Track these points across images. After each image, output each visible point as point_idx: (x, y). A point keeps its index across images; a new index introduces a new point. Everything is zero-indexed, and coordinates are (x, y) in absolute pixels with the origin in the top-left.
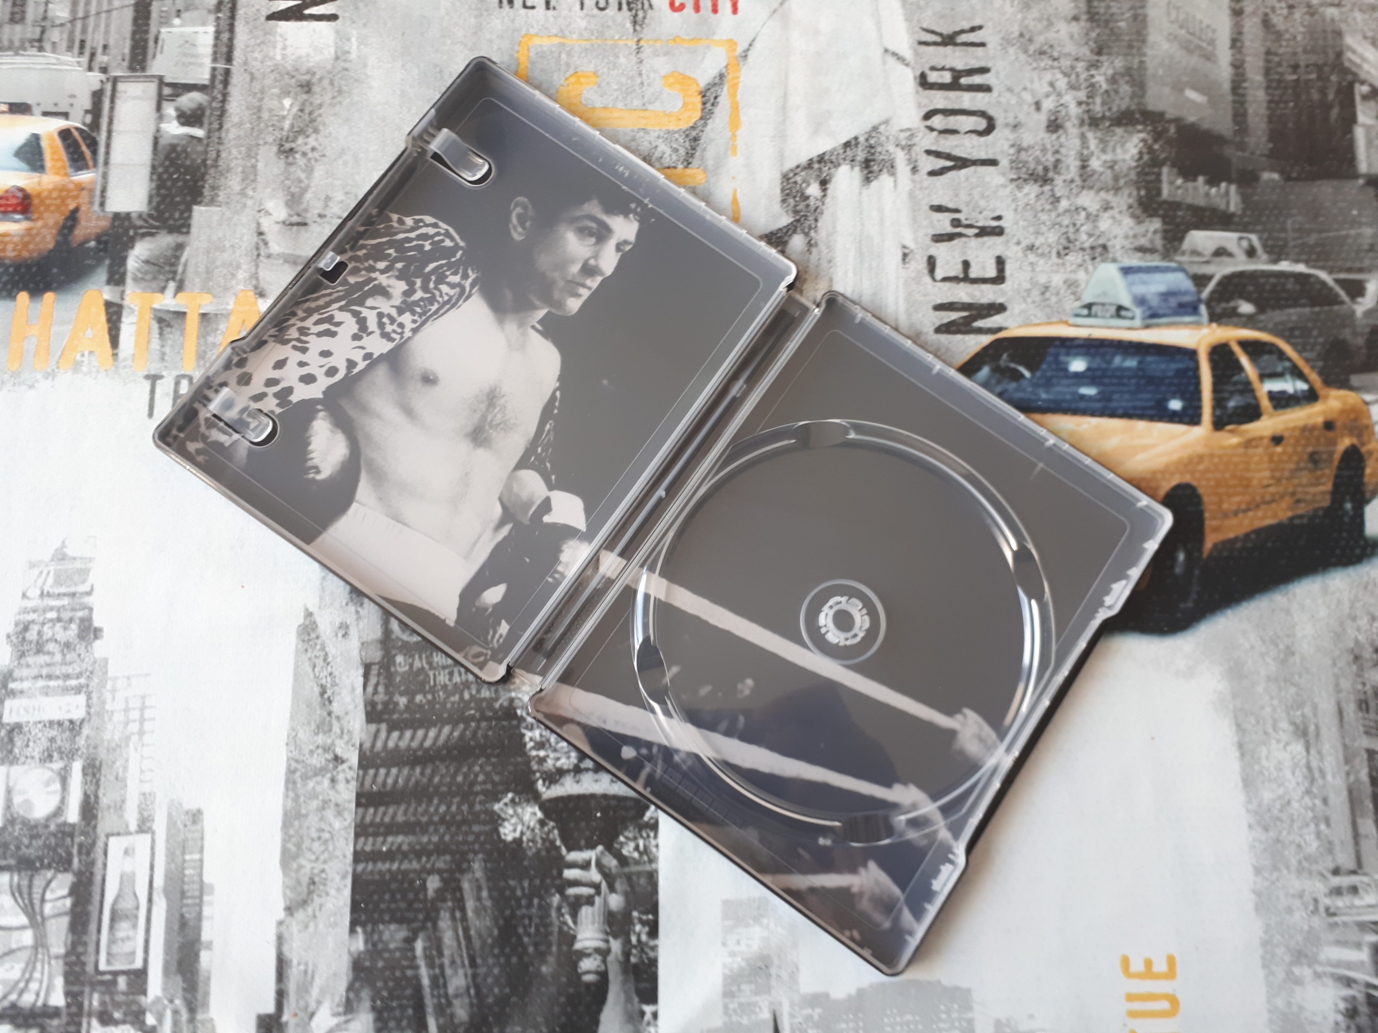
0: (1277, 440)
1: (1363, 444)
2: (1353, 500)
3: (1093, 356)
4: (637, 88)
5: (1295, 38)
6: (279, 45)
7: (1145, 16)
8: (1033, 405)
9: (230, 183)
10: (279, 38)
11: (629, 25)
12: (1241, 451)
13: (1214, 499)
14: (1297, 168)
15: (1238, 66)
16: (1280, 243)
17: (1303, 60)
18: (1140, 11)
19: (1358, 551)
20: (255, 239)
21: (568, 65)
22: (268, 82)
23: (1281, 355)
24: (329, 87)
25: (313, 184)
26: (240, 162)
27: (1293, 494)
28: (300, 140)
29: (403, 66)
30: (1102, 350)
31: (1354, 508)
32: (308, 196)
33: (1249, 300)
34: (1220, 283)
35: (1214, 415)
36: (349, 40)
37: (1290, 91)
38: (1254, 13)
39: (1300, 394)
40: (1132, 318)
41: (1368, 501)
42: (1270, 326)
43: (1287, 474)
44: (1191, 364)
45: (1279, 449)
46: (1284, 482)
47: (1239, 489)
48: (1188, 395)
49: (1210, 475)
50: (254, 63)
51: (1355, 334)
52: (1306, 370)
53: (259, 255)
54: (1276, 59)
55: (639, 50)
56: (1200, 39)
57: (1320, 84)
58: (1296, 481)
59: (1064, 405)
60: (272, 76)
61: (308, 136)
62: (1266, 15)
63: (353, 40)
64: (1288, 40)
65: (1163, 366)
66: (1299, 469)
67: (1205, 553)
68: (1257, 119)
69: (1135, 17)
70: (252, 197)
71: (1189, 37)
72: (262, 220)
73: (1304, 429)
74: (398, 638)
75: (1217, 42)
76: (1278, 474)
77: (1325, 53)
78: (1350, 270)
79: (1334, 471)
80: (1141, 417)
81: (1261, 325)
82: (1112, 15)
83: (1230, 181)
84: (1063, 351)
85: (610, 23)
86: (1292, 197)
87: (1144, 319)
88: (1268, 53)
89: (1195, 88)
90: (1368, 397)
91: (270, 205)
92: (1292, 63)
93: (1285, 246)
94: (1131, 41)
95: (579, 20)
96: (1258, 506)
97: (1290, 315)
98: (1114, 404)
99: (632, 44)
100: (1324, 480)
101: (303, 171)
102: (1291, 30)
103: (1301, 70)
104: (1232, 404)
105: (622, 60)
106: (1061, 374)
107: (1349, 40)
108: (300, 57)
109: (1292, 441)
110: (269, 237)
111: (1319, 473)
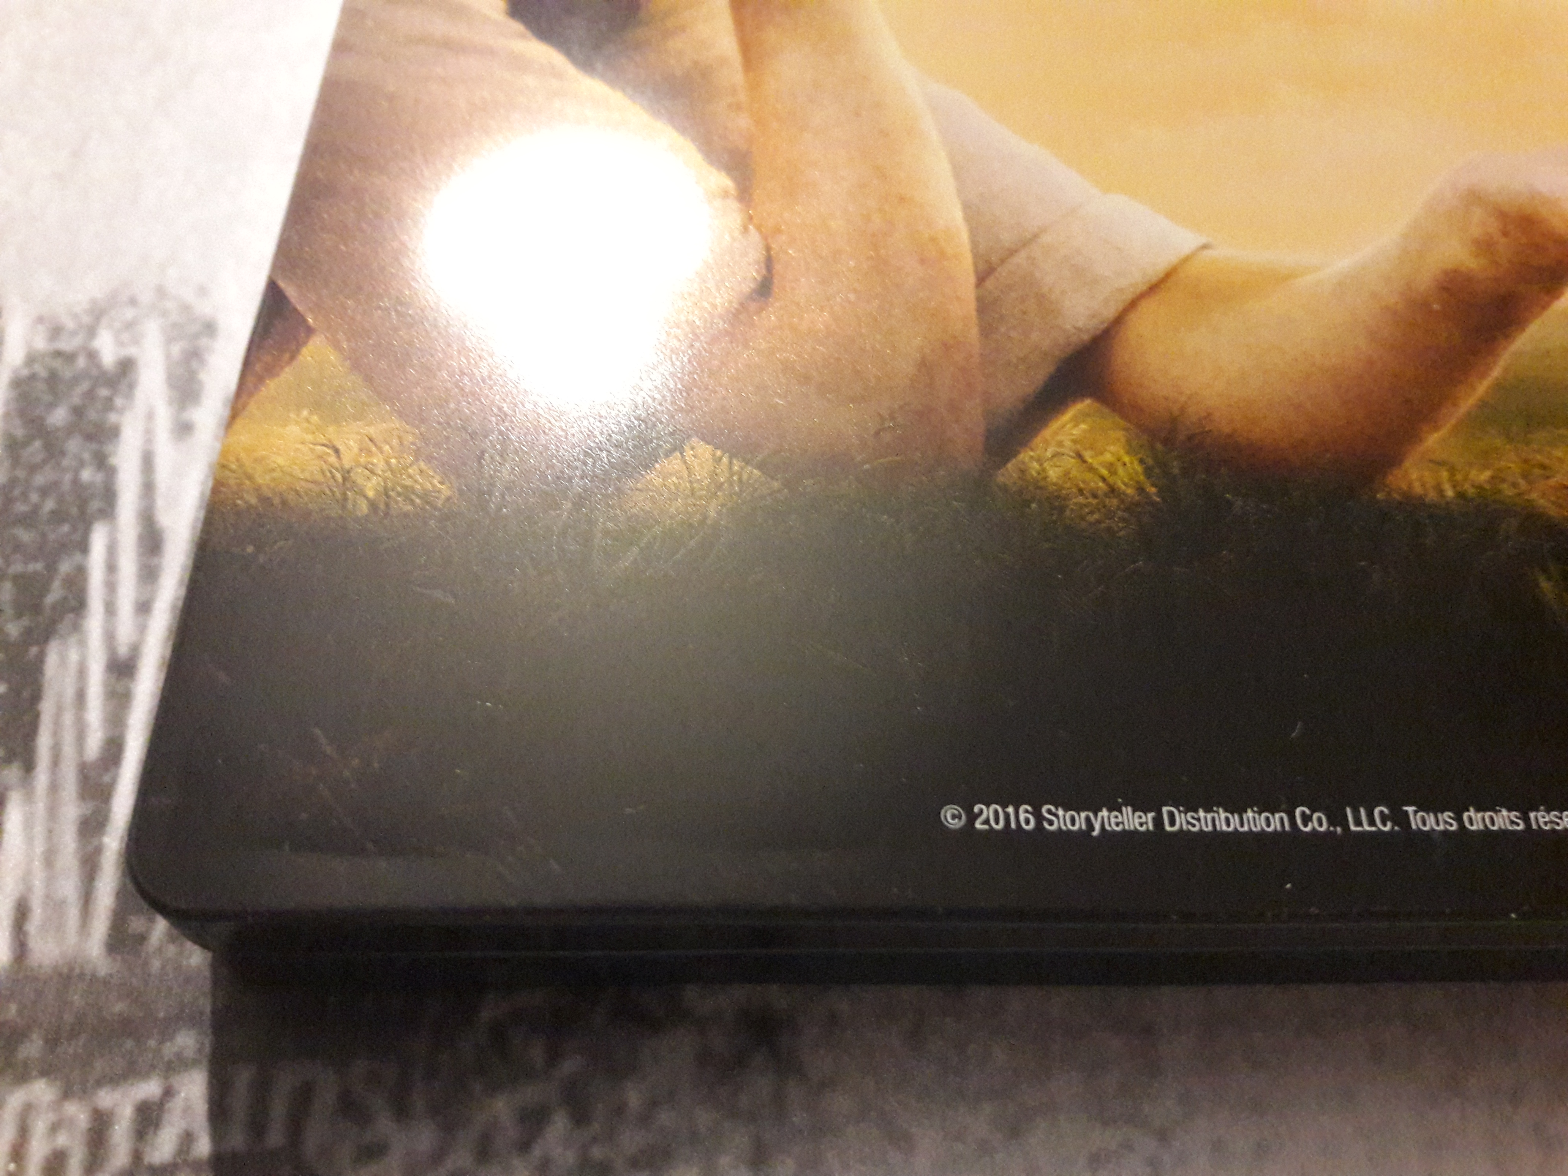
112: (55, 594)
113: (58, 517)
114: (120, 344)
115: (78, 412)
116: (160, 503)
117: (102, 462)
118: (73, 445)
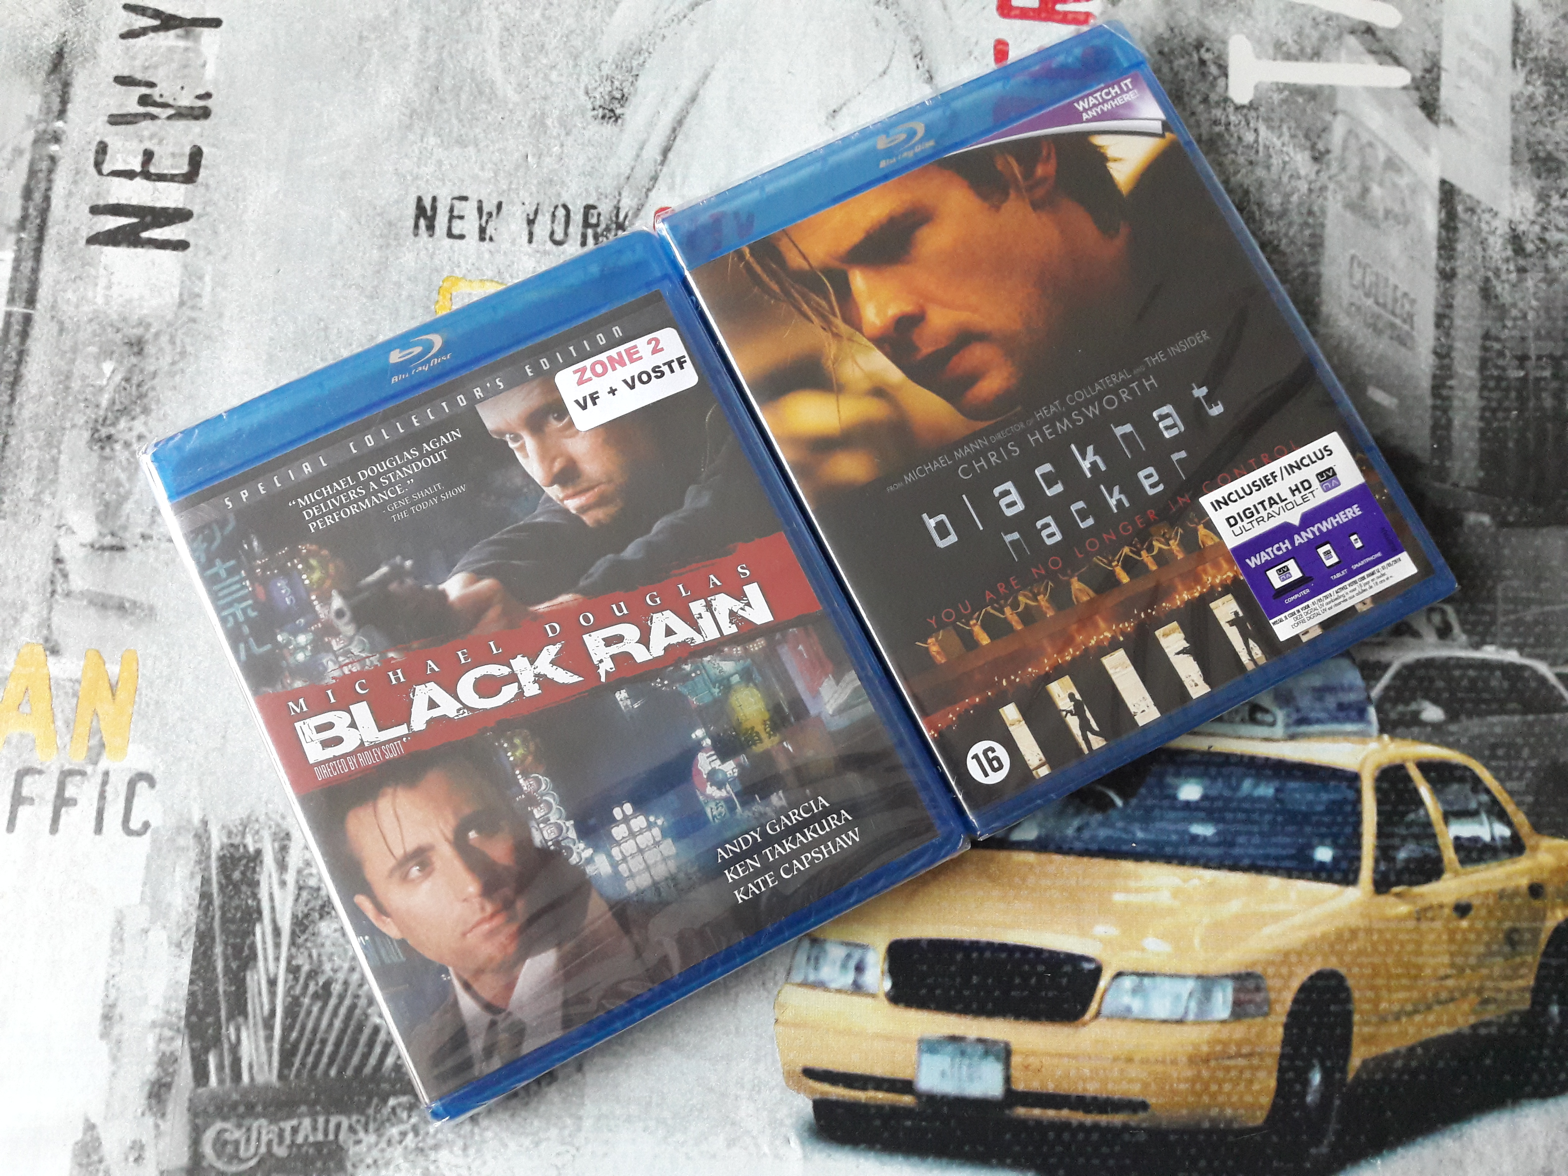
0: (1462, 910)
2: (1560, 1003)
3: (1214, 779)
5: (1524, 316)
6: (102, 282)
7: (1319, 276)
8: (1125, 848)
9: (21, 484)
10: (102, 271)
12: (1411, 924)
13: (1370, 994)
14: (1516, 509)
15: (1443, 354)
16: (1486, 618)
17: (1533, 348)
18: (1312, 269)
20: (51, 568)
22: (82, 336)
23: (1477, 783)
24: (168, 348)
25: (136, 490)
26: (36, 452)
27: (1479, 991)
28: (123, 424)
29: (274, 319)
30: (1225, 771)
31: (1561, 1014)
32: (128, 507)
33: (1436, 702)
34: (1398, 675)
35: (1376, 870)
36: (201, 278)
37: (1513, 394)
38: (1470, 277)
39: (1499, 843)
40: (1273, 724)
42: (1464, 741)
43: (1472, 960)
44: (1351, 795)
45: (1464, 924)
46: (1468, 971)
47: (1404, 981)
48: (1341, 841)
49: (1364, 960)
50: (65, 308)
52: (1510, 808)
53: (53, 592)
54: (1497, 346)
56: (1393, 313)
57: (1555, 385)
58: (1485, 971)
59: (1168, 850)
60: (89, 330)
61: (133, 419)
62: (1487, 280)
63: (207, 278)
64: (1515, 319)
65: (1310, 797)
66: (1491, 954)
67: (1351, 1076)
68: (1466, 434)
69: (1304, 278)
70: (49, 506)
71: (1376, 309)
72: (60, 542)
73: (1501, 895)
74: (211, 1167)
75: (1415, 318)
76: (1459, 960)
79: (1539, 957)
80: (1274, 871)
81: (1451, 739)
84: (1171, 769)
86: (1506, 551)
87: (1287, 726)
88: (1486, 336)
89: (1382, 386)
91: (73, 518)
92: (1519, 353)
93: (1492, 623)
95: (525, 258)
96: (1429, 1008)
97: (1494, 725)
98: (1237, 851)
100: (1523, 971)
101: (124, 470)
102: (1521, 304)
103: (1531, 364)
104: (1402, 855)
106: (1166, 803)
108: (130, 301)
109: (1483, 912)
110: (70, 566)
111: (1518, 960)
112: (246, 952)
113: (242, 920)
114: (255, 842)
115: (243, 873)
116: (278, 916)
117: (255, 896)
118: (244, 888)
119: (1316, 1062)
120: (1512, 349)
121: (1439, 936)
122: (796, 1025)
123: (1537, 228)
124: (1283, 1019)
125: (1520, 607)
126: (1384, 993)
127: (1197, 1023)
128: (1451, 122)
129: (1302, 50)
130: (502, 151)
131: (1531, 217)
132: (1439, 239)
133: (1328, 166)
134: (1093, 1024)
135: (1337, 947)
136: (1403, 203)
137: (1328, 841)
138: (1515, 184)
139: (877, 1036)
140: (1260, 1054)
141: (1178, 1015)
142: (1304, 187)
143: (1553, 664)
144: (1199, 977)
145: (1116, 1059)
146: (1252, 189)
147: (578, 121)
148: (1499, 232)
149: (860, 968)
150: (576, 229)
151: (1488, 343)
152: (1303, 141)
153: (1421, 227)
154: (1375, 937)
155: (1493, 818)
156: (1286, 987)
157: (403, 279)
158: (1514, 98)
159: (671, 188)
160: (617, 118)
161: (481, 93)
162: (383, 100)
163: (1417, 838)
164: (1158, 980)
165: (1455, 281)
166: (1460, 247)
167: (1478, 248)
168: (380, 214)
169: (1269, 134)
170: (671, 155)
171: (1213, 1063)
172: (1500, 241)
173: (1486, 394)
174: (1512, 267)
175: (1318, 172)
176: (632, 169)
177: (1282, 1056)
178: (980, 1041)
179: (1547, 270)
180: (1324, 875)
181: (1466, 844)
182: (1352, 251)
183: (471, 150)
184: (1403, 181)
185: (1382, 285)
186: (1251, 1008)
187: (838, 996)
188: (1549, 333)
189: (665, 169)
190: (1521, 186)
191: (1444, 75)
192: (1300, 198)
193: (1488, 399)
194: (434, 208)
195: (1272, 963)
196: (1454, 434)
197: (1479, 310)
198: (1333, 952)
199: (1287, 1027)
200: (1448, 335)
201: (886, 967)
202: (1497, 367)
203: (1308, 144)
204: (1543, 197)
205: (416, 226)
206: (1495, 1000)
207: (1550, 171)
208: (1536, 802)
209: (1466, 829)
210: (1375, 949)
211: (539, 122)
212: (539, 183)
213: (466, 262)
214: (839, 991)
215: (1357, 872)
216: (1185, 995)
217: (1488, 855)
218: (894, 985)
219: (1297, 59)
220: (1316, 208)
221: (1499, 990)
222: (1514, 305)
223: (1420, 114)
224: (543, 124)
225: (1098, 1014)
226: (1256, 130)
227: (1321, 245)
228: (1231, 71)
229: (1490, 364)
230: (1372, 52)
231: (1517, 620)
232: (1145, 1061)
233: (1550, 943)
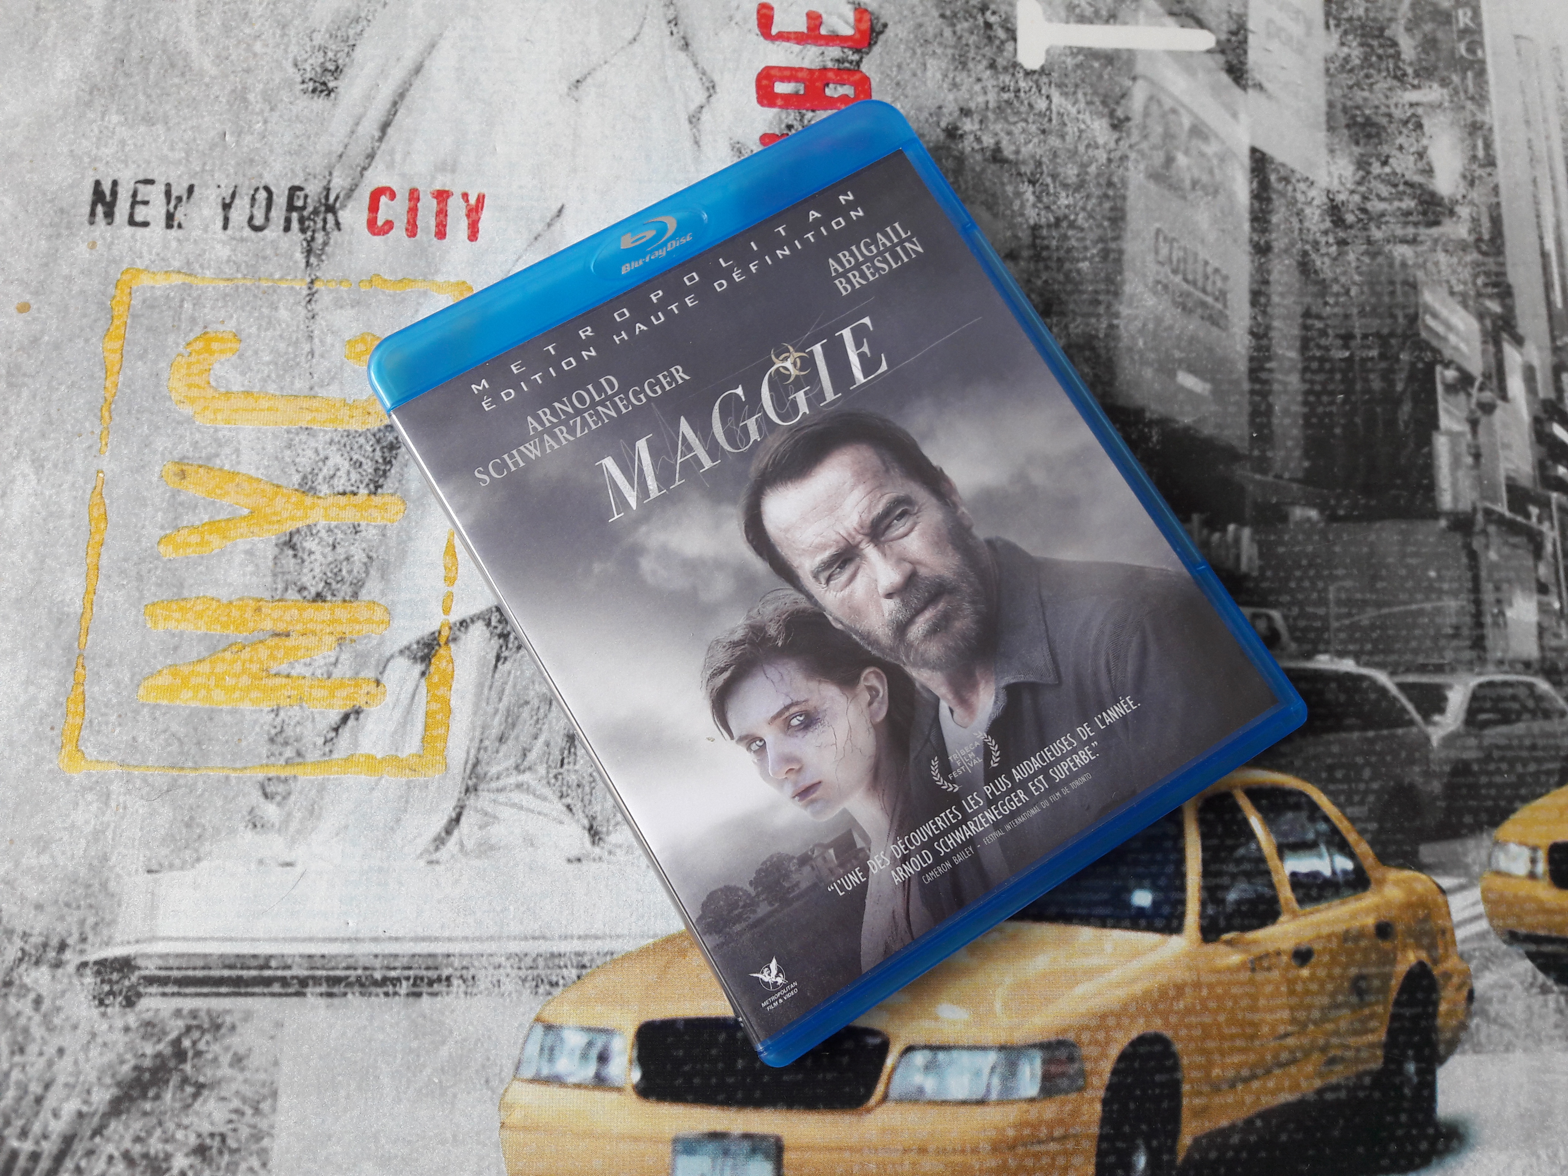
0: (1302, 956)
1: (1435, 962)
2: (1418, 1059)
4: (303, 359)
5: (1347, 292)
7: (1121, 252)
11: (300, 257)
12: (1245, 976)
13: (1199, 1059)
14: (1346, 502)
15: (1260, 334)
16: (1318, 624)
17: (1358, 326)
18: (1113, 245)
19: (1424, 1146)
21: (193, 320)
23: (1313, 811)
27: (1324, 1050)
31: (1419, 1072)
35: (1203, 915)
37: (1338, 376)
38: (1286, 251)
39: (1340, 878)
41: (1442, 1060)
42: (1298, 763)
43: (1316, 1014)
44: (1171, 829)
45: (1305, 972)
46: (1311, 1027)
47: (1239, 1043)
48: (1162, 882)
49: (1193, 1019)
51: (1428, 774)
52: (1352, 837)
54: (1319, 324)
55: (311, 297)
57: (1383, 365)
58: (1330, 1027)
62: (1305, 254)
64: (1337, 295)
66: (1335, 1006)
67: (1181, 1156)
68: (1287, 421)
69: (1105, 254)
73: (1346, 937)
75: (1229, 296)
76: (1301, 1015)
77: (1393, 317)
78: (1423, 669)
79: (1390, 1008)
80: (1085, 920)
82: (1069, 250)
83: (1241, 522)
85: (269, 252)
86: (1337, 549)
88: (1307, 314)
89: (1192, 370)
90: (1446, 882)
92: (1343, 331)
93: (1325, 628)
94: (1096, 292)
95: (219, 246)
96: (1268, 1072)
97: (1331, 743)
99: (301, 287)
100: (1373, 1024)
102: (1343, 279)
103: (1356, 343)
104: (1232, 896)
105: (283, 313)
107: (1428, 297)
109: (1326, 958)
111: (1367, 1011)
119: (1140, 1142)
120: (1335, 327)
121: (1277, 988)
122: (525, 1129)
123: (1357, 198)
124: (1101, 1093)
125: (1354, 611)
126: (1217, 1057)
127: (1000, 1102)
128: (1260, 87)
129: (1097, 13)
130: (196, 129)
131: (1350, 186)
132: (1252, 211)
133: (1129, 135)
134: (879, 1110)
135: (1161, 1006)
136: (1211, 172)
137: (1147, 882)
138: (1332, 151)
139: (622, 1138)
140: (1075, 1136)
141: (978, 1095)
142: (1102, 156)
143: (1393, 674)
144: (1002, 1048)
145: (905, 1151)
146: (1045, 160)
147: (285, 96)
148: (1315, 203)
149: (603, 1058)
150: (278, 213)
151: (1310, 322)
152: (1101, 108)
153: (1231, 197)
154: (1205, 992)
155: (1333, 850)
156: (1104, 1055)
157: (75, 272)
158: (1328, 60)
159: (391, 166)
160: (330, 92)
161: (173, 65)
162: (60, 75)
163: (1249, 876)
164: (955, 1054)
165: (1271, 256)
166: (1275, 219)
167: (1295, 220)
168: (52, 201)
169: (1063, 100)
170: (390, 131)
171: (1020, 1150)
172: (1318, 212)
173: (1308, 376)
174: (1331, 240)
175: (1117, 141)
176: (346, 146)
177: (1102, 1138)
178: (747, 1136)
179: (1369, 241)
180: (1143, 922)
181: (1305, 880)
182: (1157, 225)
183: (160, 128)
184: (1211, 149)
185: (1190, 260)
186: (1064, 1083)
187: (577, 1092)
188: (1374, 309)
189: (384, 146)
190: (1338, 153)
191: (1251, 38)
192: (1098, 168)
193: (1312, 382)
194: (114, 193)
195: (1087, 1028)
196: (1275, 421)
197: (1297, 285)
198: (1156, 1011)
199: (1105, 1102)
200: (1264, 313)
201: (635, 1054)
202: (1319, 347)
203: (1106, 111)
204: (1362, 164)
205: (93, 214)
206: (1342, 1060)
207: (1369, 136)
208: (1381, 830)
209: (1303, 864)
210: (1205, 1008)
211: (240, 96)
212: (238, 164)
213: (150, 253)
214: (578, 1086)
215: (1182, 916)
216: (986, 1071)
217: (1328, 893)
218: (644, 1076)
219: (1091, 22)
220: (1115, 179)
221: (1347, 1047)
222: (1336, 280)
223: (1225, 79)
224: (245, 100)
225: (885, 1098)
226: (1048, 97)
227: (1123, 218)
228: (1020, 35)
229: (1312, 344)
230: (1172, 14)
231: (1352, 624)
232: (941, 1151)
233: (1403, 989)
